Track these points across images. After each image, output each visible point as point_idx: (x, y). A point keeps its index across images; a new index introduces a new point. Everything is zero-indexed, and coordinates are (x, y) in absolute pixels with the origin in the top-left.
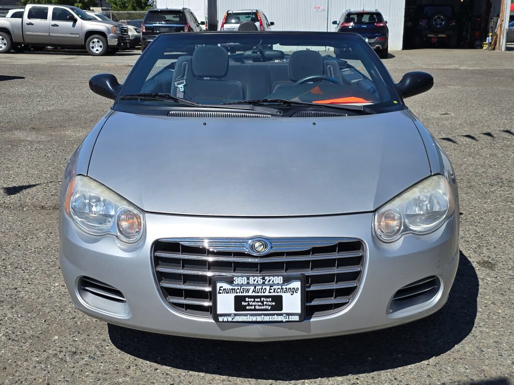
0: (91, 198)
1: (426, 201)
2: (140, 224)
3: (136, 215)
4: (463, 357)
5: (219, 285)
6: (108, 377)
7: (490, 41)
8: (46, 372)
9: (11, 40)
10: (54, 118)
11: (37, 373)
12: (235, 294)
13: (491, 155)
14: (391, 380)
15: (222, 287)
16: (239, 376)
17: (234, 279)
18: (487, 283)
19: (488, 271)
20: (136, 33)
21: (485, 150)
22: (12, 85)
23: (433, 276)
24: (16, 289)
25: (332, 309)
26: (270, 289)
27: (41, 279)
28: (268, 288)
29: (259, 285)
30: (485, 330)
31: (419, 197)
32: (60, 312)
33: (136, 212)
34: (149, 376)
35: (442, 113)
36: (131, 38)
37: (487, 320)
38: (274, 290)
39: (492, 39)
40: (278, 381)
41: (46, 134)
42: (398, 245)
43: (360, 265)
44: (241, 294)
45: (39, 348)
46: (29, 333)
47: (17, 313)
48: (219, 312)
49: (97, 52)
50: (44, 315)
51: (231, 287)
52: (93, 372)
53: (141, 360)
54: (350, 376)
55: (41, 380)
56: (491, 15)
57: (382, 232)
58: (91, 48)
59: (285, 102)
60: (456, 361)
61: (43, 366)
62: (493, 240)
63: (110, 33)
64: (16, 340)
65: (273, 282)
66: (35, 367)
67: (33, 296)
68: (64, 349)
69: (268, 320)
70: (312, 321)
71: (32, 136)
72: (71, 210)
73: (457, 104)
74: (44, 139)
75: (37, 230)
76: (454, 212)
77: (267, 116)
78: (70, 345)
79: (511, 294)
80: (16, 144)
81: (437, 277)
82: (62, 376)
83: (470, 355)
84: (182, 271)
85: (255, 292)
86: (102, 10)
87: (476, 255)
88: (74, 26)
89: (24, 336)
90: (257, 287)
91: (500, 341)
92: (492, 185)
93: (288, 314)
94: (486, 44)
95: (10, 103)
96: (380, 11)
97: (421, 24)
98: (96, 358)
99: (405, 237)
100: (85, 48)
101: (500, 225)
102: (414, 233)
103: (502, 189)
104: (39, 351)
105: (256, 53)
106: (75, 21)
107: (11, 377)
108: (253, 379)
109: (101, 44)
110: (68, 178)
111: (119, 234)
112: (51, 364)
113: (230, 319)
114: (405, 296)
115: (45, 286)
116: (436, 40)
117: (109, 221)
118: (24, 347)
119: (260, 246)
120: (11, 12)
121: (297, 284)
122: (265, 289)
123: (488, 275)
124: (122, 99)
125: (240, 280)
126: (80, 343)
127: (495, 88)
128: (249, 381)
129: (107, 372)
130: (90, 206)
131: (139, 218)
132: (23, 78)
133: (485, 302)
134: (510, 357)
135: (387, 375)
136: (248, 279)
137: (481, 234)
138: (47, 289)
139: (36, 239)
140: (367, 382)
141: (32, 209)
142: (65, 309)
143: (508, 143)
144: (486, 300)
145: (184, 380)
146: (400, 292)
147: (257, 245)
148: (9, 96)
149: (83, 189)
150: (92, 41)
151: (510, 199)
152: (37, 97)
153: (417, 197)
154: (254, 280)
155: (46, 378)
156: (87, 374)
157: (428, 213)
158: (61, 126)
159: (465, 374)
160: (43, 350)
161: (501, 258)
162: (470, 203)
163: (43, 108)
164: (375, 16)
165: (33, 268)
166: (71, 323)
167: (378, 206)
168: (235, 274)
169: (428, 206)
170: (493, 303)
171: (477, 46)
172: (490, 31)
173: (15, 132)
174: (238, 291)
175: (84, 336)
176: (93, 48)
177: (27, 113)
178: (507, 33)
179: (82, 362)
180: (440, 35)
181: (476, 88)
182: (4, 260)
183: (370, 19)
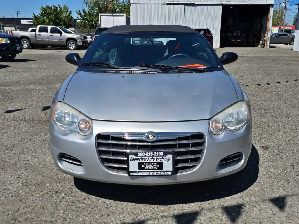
0: (65, 113)
1: (235, 115)
2: (90, 126)
3: (88, 122)
4: (255, 193)
5: (130, 156)
6: (74, 204)
7: (262, 43)
8: (42, 202)
9: (30, 42)
10: (51, 79)
11: (38, 202)
12: (139, 161)
13: (264, 96)
14: (218, 205)
15: (132, 158)
16: (141, 203)
17: (138, 153)
18: (265, 157)
19: (265, 151)
20: (91, 40)
21: (261, 93)
22: (30, 64)
23: (239, 152)
24: (28, 160)
25: (188, 169)
26: (157, 159)
27: (41, 156)
28: (155, 158)
29: (151, 156)
30: (265, 179)
31: (232, 113)
32: (50, 172)
33: (88, 119)
34: (95, 203)
35: (240, 76)
36: (88, 42)
37: (266, 175)
38: (159, 159)
39: (263, 42)
40: (161, 206)
41: (46, 86)
42: (222, 136)
43: (202, 147)
44: (142, 161)
45: (39, 190)
46: (34, 182)
47: (28, 172)
48: (130, 170)
49: (72, 49)
50: (42, 173)
51: (137, 158)
52: (66, 202)
53: (91, 196)
54: (197, 203)
55: (39, 206)
56: (262, 31)
57: (214, 130)
58: (69, 47)
59: (164, 66)
60: (251, 195)
61: (41, 199)
62: (267, 136)
63: (78, 39)
64: (27, 186)
65: (158, 155)
66: (37, 199)
67: (37, 164)
68: (52, 190)
69: (156, 174)
70: (178, 175)
71: (39, 87)
72: (55, 120)
73: (247, 72)
74: (45, 89)
75: (40, 132)
76: (249, 120)
77: (155, 73)
78: (55, 188)
79: (277, 162)
80: (31, 91)
81: (241, 153)
82: (50, 204)
83: (258, 192)
84: (111, 150)
85: (149, 160)
86: (75, 29)
87: (259, 143)
88: (61, 36)
89: (31, 184)
90: (150, 158)
91: (273, 185)
92: (265, 110)
93: (166, 171)
94: (260, 45)
95: (29, 72)
96: (209, 28)
97: (228, 35)
98: (68, 194)
99: (225, 132)
100: (66, 47)
101: (270, 128)
102: (230, 130)
103: (271, 111)
104: (39, 191)
105: (149, 42)
106: (61, 33)
107: (24, 205)
108: (148, 205)
109: (74, 44)
110: (54, 104)
111: (79, 131)
112: (45, 198)
113: (136, 174)
114: (225, 162)
115: (43, 159)
116: (236, 43)
117: (74, 125)
118: (31, 189)
119: (151, 136)
120: (30, 29)
121: (170, 156)
122: (154, 158)
123: (265, 153)
124: (82, 65)
125: (141, 154)
126: (60, 187)
127: (265, 65)
128: (146, 206)
129: (73, 202)
130: (65, 117)
131: (90, 123)
132: (35, 60)
133: (265, 166)
134: (278, 193)
135: (216, 202)
136: (145, 153)
137: (261, 133)
138: (44, 161)
139: (39, 136)
140: (206, 206)
141: (38, 122)
142: (53, 170)
143: (272, 90)
144: (265, 165)
145: (113, 205)
146: (222, 160)
147: (150, 136)
148: (29, 69)
149: (61, 108)
150: (70, 43)
151: (275, 117)
152: (42, 69)
153: (231, 113)
154: (149, 154)
155: (42, 205)
156: (63, 202)
157: (237, 121)
158: (54, 83)
159: (256, 202)
160: (41, 191)
161: (271, 144)
162: (255, 118)
163: (45, 74)
164: (206, 31)
165: (38, 150)
166: (56, 177)
167: (211, 117)
168: (139, 151)
169: (237, 117)
170: (268, 166)
171: (255, 45)
172: (262, 38)
173: (31, 86)
174: (140, 159)
175: (62, 184)
176: (70, 46)
177: (37, 76)
178: (270, 39)
179: (61, 197)
180: (238, 41)
181: (255, 65)
182: (23, 146)
183: (204, 33)
